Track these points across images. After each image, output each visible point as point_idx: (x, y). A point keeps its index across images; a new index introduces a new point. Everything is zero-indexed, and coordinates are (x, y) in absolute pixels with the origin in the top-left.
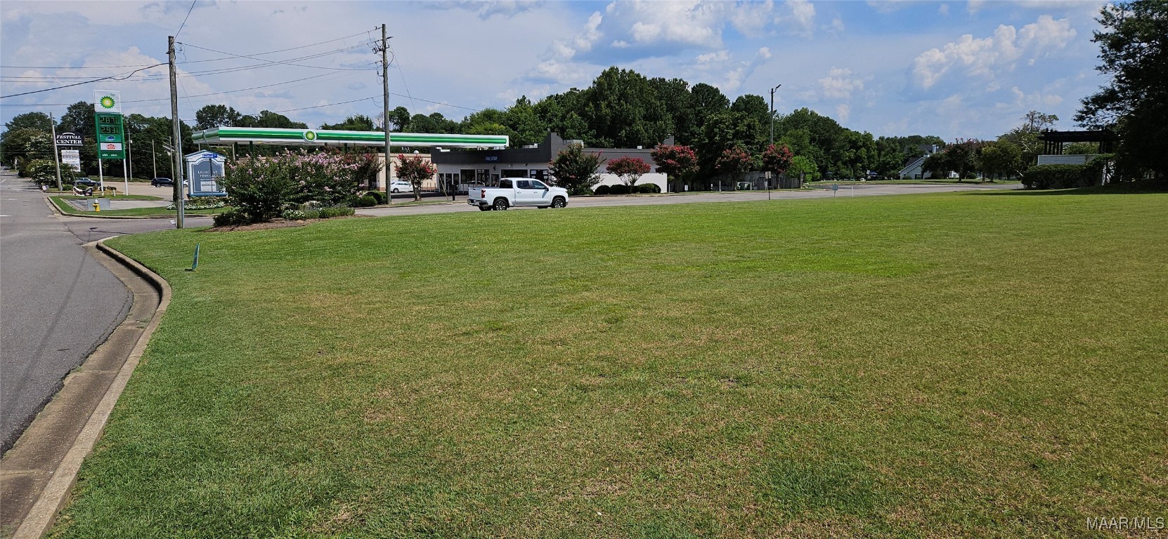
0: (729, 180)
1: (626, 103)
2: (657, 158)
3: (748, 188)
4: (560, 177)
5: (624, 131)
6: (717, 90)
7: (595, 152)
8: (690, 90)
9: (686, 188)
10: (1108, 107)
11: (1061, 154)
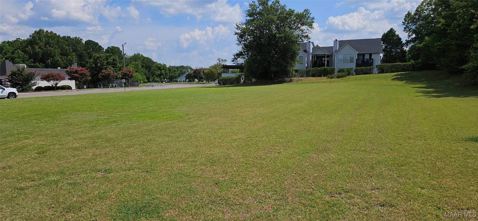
0: (106, 83)
1: (50, 47)
2: (68, 73)
3: (115, 87)
4: (13, 82)
5: (49, 60)
6: (97, 44)
7: (33, 70)
8: (84, 42)
9: (85, 87)
10: (241, 57)
11: (229, 73)
